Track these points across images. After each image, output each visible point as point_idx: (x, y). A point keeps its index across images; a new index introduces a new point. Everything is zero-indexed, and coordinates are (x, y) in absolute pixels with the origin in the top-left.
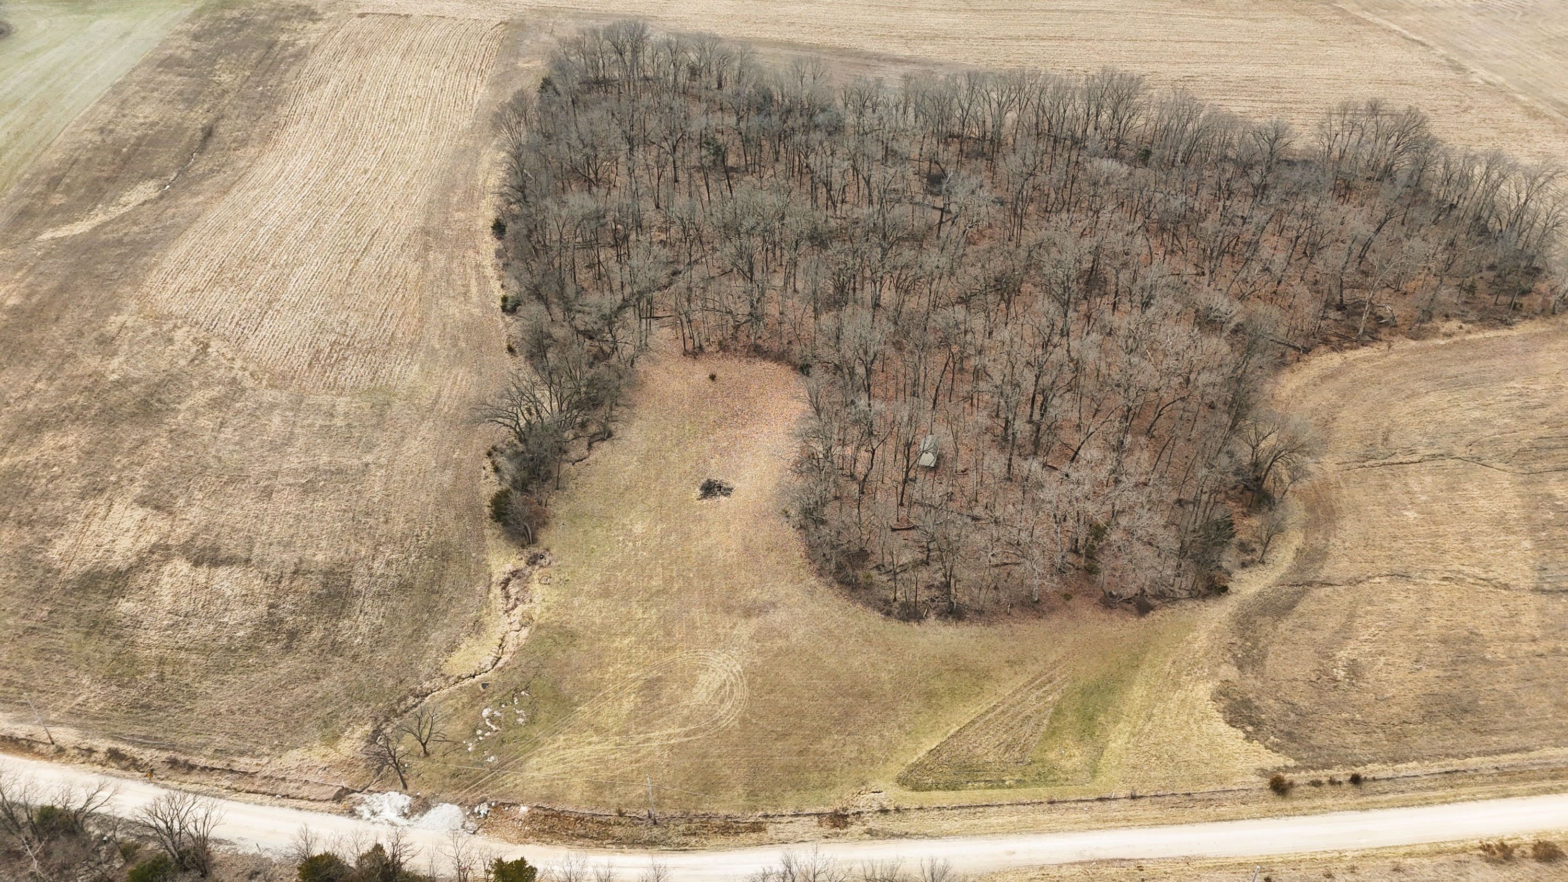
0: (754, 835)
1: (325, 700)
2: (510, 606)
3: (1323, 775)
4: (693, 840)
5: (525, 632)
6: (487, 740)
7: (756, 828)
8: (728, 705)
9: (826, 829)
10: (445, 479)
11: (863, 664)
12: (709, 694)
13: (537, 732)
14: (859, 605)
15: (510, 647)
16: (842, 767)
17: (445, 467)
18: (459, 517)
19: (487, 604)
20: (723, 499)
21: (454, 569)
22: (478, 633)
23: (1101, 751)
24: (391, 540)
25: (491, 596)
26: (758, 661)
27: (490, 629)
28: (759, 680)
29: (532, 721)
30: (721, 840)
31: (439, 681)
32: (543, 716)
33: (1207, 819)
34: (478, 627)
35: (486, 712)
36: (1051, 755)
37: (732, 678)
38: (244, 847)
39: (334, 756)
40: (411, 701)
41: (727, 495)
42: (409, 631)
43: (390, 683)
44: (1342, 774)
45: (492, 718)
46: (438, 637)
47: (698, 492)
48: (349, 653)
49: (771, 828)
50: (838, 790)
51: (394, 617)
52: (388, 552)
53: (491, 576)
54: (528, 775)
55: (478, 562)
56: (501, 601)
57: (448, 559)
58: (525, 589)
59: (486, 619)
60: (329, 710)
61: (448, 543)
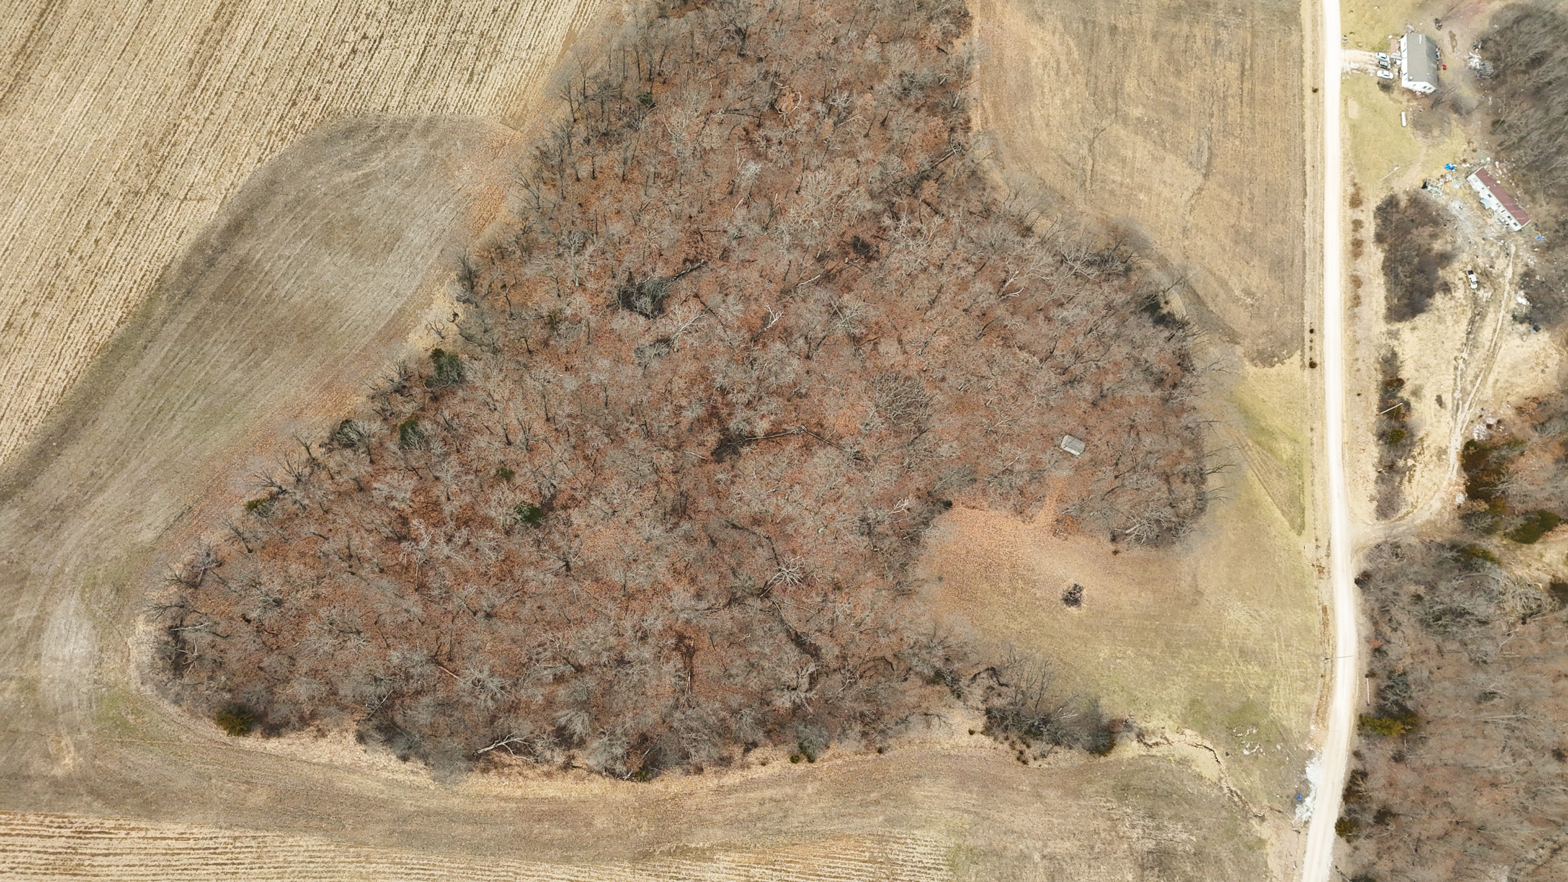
0: (1328, 611)
1: (1236, 852)
2: (1166, 741)
3: (1307, 344)
5: (1187, 732)
6: (1265, 750)
7: (1325, 610)
8: (1262, 613)
9: (1325, 576)
10: (1052, 795)
12: (1256, 623)
13: (1264, 722)
15: (1199, 740)
16: (1292, 561)
17: (1039, 796)
18: (1090, 782)
19: (1164, 758)
20: (1084, 592)
21: (1135, 782)
22: (1188, 761)
23: (1283, 433)
24: (1114, 828)
25: (1158, 754)
26: (1235, 591)
27: (1186, 754)
28: (1247, 593)
29: (1256, 725)
30: (1330, 628)
31: (1224, 785)
32: (1253, 718)
33: (1323, 402)
34: (1184, 762)
35: (1246, 752)
36: (1285, 457)
37: (1246, 608)
39: (1273, 840)
41: (1081, 589)
42: (1187, 806)
43: (1224, 813)
44: (1307, 335)
45: (1252, 748)
46: (1191, 787)
47: (1073, 610)
48: (1203, 842)
49: (1326, 603)
50: (1303, 565)
51: (1177, 818)
52: (1124, 829)
53: (1140, 756)
54: (1293, 725)
55: (1130, 765)
56: (1161, 748)
57: (1128, 786)
58: (1153, 733)
59: (1177, 757)
60: (1242, 848)
61: (1114, 787)
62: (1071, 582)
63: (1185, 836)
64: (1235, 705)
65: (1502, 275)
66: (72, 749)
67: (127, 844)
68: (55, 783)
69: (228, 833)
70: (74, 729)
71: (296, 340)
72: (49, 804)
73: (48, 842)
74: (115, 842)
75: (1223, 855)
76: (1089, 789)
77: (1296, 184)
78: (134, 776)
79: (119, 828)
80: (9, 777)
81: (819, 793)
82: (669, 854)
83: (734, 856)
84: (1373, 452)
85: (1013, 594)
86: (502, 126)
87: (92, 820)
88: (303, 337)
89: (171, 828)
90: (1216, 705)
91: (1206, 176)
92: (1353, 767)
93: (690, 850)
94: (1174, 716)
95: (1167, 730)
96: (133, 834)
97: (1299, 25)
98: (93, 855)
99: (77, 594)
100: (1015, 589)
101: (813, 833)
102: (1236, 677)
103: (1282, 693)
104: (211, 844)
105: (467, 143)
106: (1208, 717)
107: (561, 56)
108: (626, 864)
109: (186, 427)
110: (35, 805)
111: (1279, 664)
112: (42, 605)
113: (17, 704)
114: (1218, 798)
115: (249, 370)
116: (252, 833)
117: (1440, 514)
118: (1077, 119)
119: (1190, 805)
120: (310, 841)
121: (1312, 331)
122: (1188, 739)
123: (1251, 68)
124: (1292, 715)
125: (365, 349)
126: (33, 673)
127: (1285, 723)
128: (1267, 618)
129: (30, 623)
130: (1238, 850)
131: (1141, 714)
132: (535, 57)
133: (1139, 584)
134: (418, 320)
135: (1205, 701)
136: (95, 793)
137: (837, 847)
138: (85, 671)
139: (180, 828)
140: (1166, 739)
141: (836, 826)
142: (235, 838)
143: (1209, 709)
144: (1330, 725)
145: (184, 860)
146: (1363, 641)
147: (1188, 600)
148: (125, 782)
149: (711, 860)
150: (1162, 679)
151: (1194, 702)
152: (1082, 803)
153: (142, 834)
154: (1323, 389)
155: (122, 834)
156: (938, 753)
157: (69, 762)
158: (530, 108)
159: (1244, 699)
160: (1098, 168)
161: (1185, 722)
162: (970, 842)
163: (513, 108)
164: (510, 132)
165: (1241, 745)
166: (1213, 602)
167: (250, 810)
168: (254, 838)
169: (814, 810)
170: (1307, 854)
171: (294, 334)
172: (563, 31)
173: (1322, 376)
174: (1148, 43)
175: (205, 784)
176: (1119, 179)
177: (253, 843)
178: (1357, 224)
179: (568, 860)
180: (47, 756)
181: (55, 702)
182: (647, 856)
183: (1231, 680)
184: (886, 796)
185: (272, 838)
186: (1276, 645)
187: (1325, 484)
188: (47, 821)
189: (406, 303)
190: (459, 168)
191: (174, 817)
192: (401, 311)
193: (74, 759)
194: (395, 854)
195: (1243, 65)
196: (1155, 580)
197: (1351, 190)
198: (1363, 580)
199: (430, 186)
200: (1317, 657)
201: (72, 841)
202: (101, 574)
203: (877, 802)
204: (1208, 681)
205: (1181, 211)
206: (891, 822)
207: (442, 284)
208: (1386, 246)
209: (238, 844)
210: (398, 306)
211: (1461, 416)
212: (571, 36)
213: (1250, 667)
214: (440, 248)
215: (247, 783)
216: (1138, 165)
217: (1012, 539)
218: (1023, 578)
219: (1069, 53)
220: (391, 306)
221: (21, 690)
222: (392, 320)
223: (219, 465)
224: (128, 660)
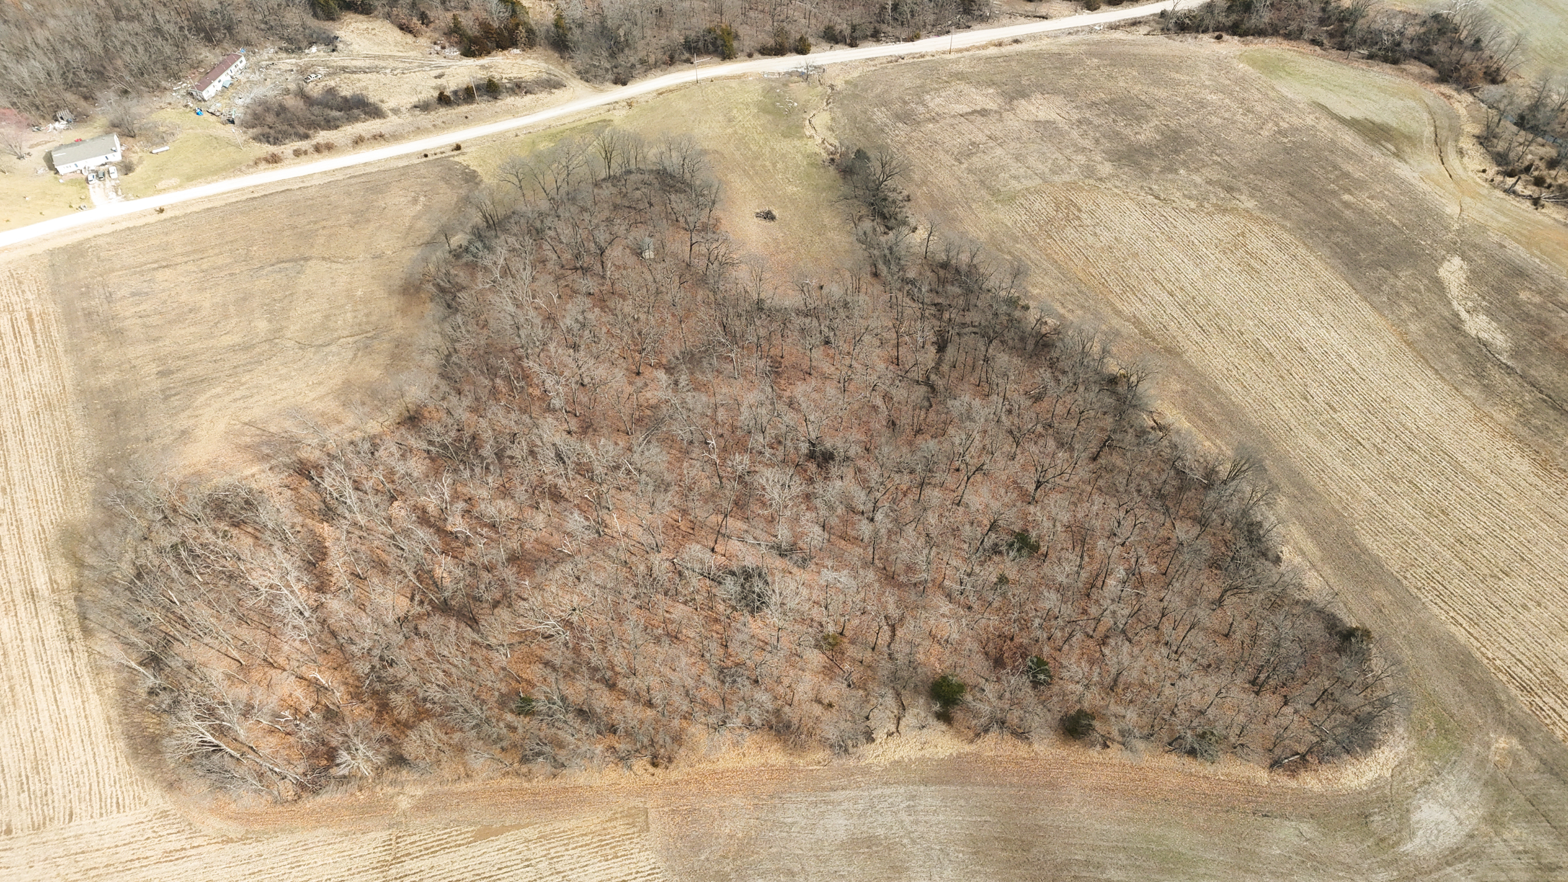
3: (440, 156)
5: (809, 133)
9: (634, 100)
10: (916, 176)
13: (768, 101)
15: (808, 127)
17: (924, 181)
19: (837, 138)
20: (758, 211)
23: (532, 150)
27: (824, 130)
31: (828, 108)
32: (771, 106)
34: (831, 129)
35: (796, 104)
36: (552, 144)
39: (840, 78)
41: (757, 214)
43: (846, 102)
44: (432, 158)
45: (791, 102)
46: (845, 121)
47: (776, 212)
51: (870, 120)
54: (758, 87)
62: (756, 220)
63: (879, 113)
64: (769, 116)
65: (297, 65)
66: (1493, 748)
67: (1500, 654)
68: (1523, 739)
69: (1421, 596)
70: (1482, 762)
71: (1034, 851)
72: (1539, 730)
73: (1558, 708)
74: (1508, 663)
77: (280, 198)
78: (1460, 689)
79: (1497, 668)
80: (1557, 774)
81: (1034, 285)
82: (1154, 339)
83: (1119, 305)
84: (509, 101)
86: (653, 827)
87: (1514, 691)
88: (1026, 847)
89: (1461, 635)
90: (777, 125)
91: (306, 259)
93: (1141, 331)
94: (802, 142)
95: (817, 143)
96: (1490, 655)
97: (81, 243)
98: (1530, 670)
99: (1402, 849)
100: (789, 248)
101: (1063, 274)
102: (749, 120)
103: (741, 97)
104: (1438, 601)
105: (696, 847)
106: (788, 128)
107: (518, 827)
108: (1185, 358)
109: (1198, 875)
110: (1550, 738)
112: (1438, 869)
113: (1515, 817)
114: (839, 108)
115: (1098, 866)
116: (1405, 582)
117: (536, 58)
118: (300, 364)
119: (856, 117)
120: (1368, 541)
121: (426, 156)
122: (812, 132)
123: (156, 262)
124: (752, 89)
125: (990, 784)
126: (1484, 828)
127: (760, 91)
129: (1459, 866)
131: (818, 158)
132: (539, 851)
133: (726, 184)
134: (922, 760)
135: (779, 131)
136: (1499, 707)
137: (1060, 258)
138: (1439, 788)
139: (1453, 629)
140: (823, 141)
141: (1046, 264)
142: (1419, 589)
143: (782, 128)
144: (741, 72)
145: (1466, 610)
148: (1471, 691)
149: (1134, 316)
151: (785, 136)
153: (1483, 649)
154: (475, 139)
155: (1498, 662)
157: (1502, 743)
158: (609, 814)
159: (761, 113)
160: (346, 333)
161: (801, 137)
162: (988, 197)
163: (621, 830)
164: (653, 814)
165: (793, 107)
167: (1394, 596)
168: (1406, 578)
169: (1048, 281)
171: (1030, 856)
172: (481, 847)
173: (464, 142)
174: (167, 343)
175: (1411, 636)
176: (349, 315)
177: (1409, 576)
178: (297, 153)
179: (1217, 389)
180: (1517, 762)
181: (1482, 792)
182: (1168, 350)
183: (754, 122)
184: (1001, 251)
185: (1394, 567)
187: (558, 118)
188: (1548, 721)
189: (914, 783)
190: (731, 837)
191: (1452, 638)
192: (925, 782)
193: (1497, 741)
194: (1319, 488)
195: (154, 269)
197: (263, 165)
198: (621, 81)
199: (774, 850)
201: (1539, 692)
202: (1370, 842)
203: (1010, 253)
204: (765, 133)
205: (356, 265)
206: (1016, 240)
207: (869, 766)
208: (311, 132)
209: (1420, 585)
210: (922, 788)
211: (444, 64)
212: (484, 834)
213: (737, 115)
214: (832, 794)
215: (1381, 611)
216: (326, 306)
218: (777, 247)
219: (218, 396)
220: (929, 797)
221: (1502, 825)
222: (941, 783)
223: (1200, 818)
224: (1400, 763)
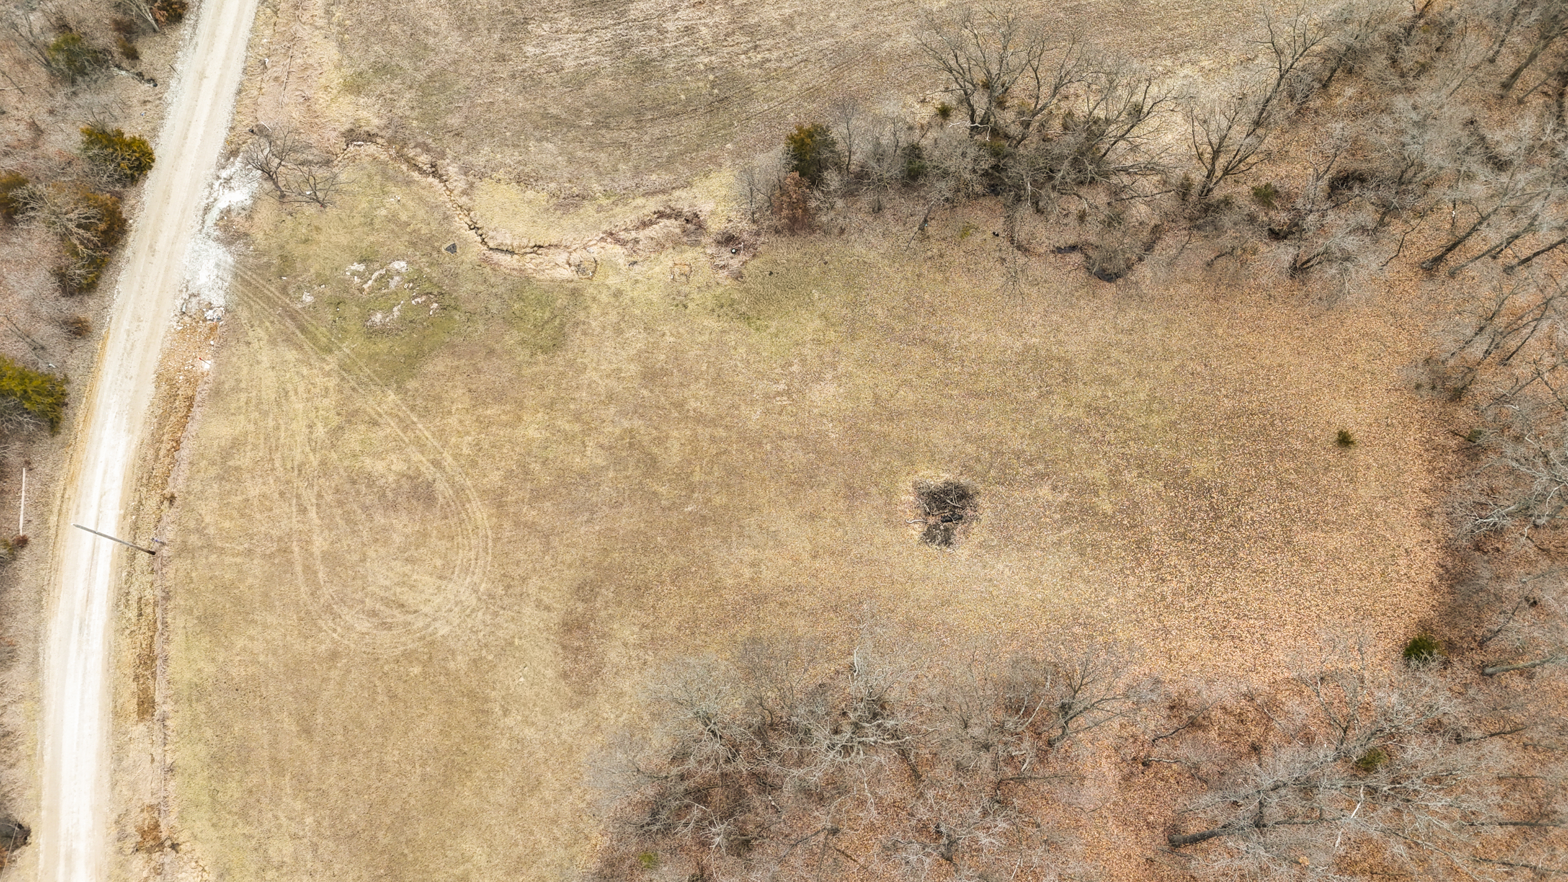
0: (132, 706)
1: (420, 52)
2: (623, 235)
4: (132, 614)
5: (566, 273)
6: (346, 281)
7: (146, 706)
8: (363, 625)
9: (134, 820)
11: (465, 859)
12: (387, 588)
14: (605, 841)
15: (530, 263)
16: (249, 837)
19: (622, 198)
20: (916, 531)
21: (694, 126)
22: (558, 206)
25: (640, 201)
26: (460, 663)
27: (566, 222)
28: (416, 670)
29: (373, 333)
30: (129, 656)
31: (459, 184)
32: (382, 346)
37: (420, 624)
38: (185, 55)
40: (424, 159)
41: (929, 536)
42: (553, 110)
45: (384, 280)
48: (507, 49)
49: (139, 730)
50: (212, 833)
53: (688, 185)
54: (265, 358)
55: (712, 159)
56: (632, 218)
57: (711, 109)
58: (660, 246)
59: (589, 209)
60: (405, 64)
61: (750, 96)
62: (962, 550)
63: (554, 49)
64: (438, 365)
75: (454, 38)
76: (810, 75)
85: (1115, 471)
90: (491, 352)
92: (92, 302)
94: (604, 298)
95: (622, 261)
100: (1115, 485)
102: (441, 434)
103: (300, 426)
106: (512, 320)
111: (309, 496)
114: (473, 148)
119: (545, 116)
122: (562, 257)
124: (269, 379)
127: (291, 355)
128: (348, 616)
130: (414, 57)
131: (698, 279)
133: (760, 600)
135: (523, 355)
140: (623, 243)
143: (511, 339)
144: (150, 389)
146: (24, 648)
147: (608, 592)
150: (651, 376)
151: (557, 344)
152: (826, 42)
156: (1204, 50)
159: (412, 384)
161: (575, 293)
165: (416, 279)
166: (528, 610)
170: (234, 87)
183: (453, 421)
186: (319, 544)
196: (719, 623)
198: (3, 840)
200: (184, 550)
204: (520, 405)
213: (399, 466)
217: (1172, 621)
218: (1105, 523)
